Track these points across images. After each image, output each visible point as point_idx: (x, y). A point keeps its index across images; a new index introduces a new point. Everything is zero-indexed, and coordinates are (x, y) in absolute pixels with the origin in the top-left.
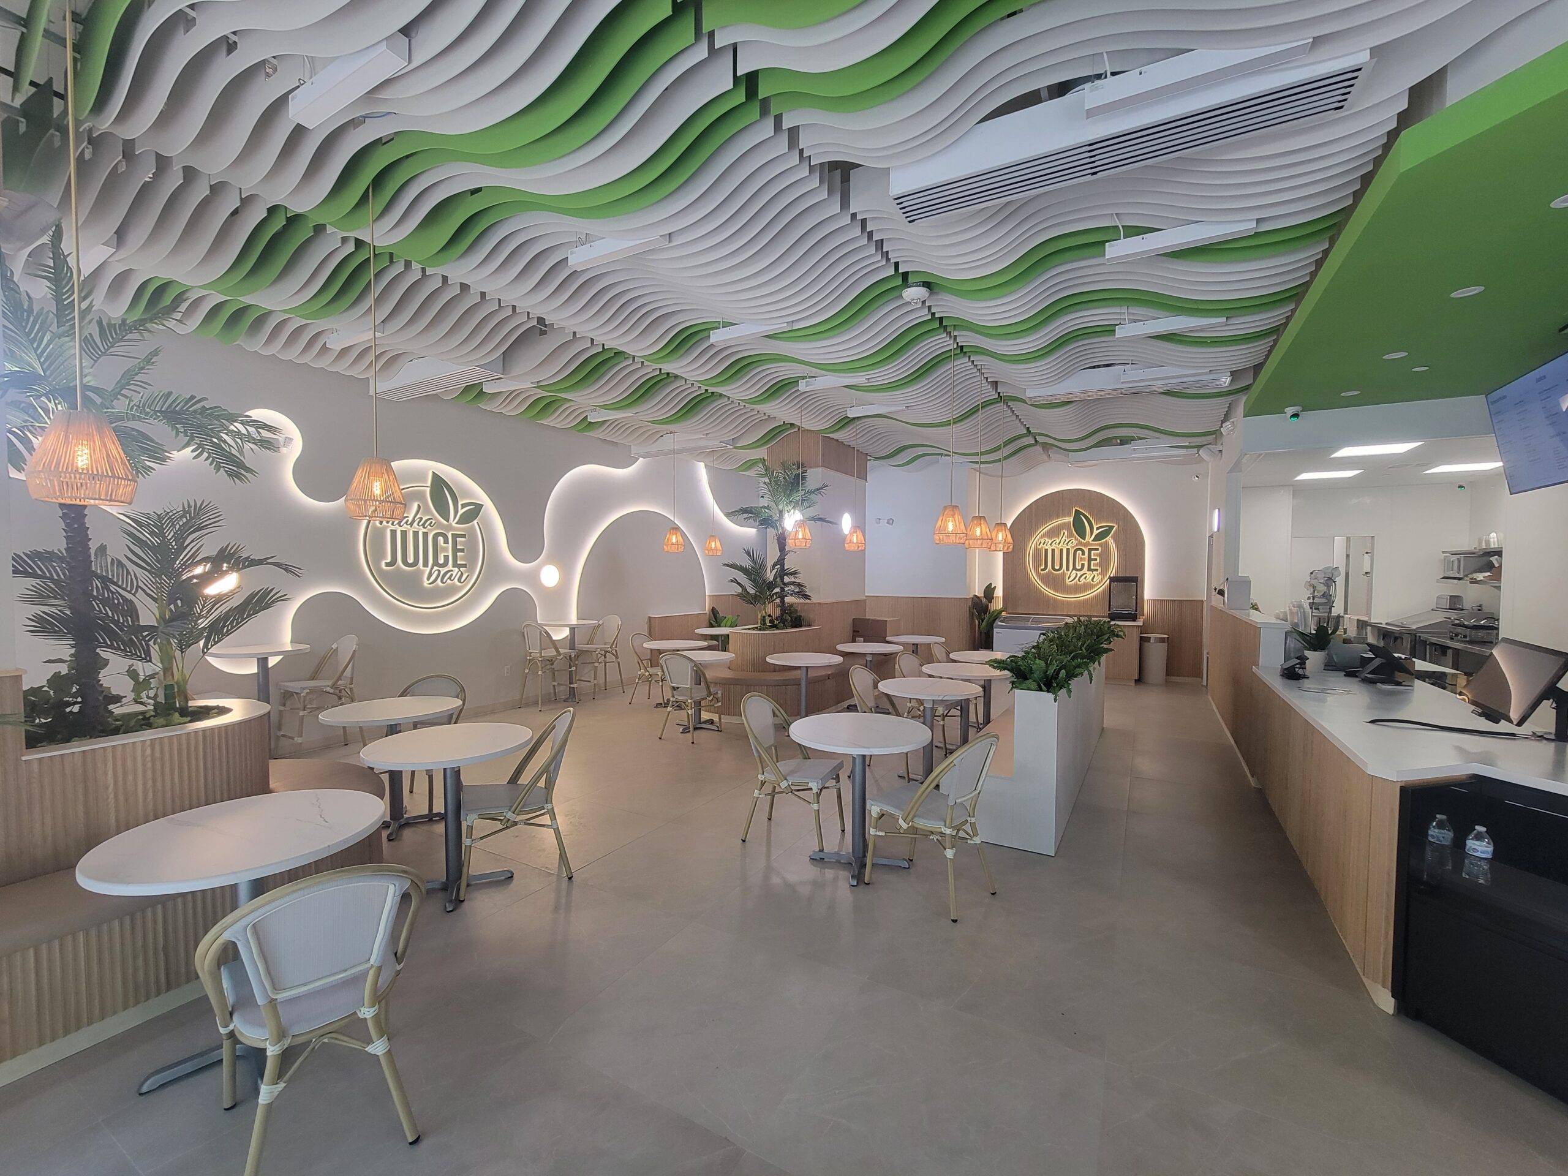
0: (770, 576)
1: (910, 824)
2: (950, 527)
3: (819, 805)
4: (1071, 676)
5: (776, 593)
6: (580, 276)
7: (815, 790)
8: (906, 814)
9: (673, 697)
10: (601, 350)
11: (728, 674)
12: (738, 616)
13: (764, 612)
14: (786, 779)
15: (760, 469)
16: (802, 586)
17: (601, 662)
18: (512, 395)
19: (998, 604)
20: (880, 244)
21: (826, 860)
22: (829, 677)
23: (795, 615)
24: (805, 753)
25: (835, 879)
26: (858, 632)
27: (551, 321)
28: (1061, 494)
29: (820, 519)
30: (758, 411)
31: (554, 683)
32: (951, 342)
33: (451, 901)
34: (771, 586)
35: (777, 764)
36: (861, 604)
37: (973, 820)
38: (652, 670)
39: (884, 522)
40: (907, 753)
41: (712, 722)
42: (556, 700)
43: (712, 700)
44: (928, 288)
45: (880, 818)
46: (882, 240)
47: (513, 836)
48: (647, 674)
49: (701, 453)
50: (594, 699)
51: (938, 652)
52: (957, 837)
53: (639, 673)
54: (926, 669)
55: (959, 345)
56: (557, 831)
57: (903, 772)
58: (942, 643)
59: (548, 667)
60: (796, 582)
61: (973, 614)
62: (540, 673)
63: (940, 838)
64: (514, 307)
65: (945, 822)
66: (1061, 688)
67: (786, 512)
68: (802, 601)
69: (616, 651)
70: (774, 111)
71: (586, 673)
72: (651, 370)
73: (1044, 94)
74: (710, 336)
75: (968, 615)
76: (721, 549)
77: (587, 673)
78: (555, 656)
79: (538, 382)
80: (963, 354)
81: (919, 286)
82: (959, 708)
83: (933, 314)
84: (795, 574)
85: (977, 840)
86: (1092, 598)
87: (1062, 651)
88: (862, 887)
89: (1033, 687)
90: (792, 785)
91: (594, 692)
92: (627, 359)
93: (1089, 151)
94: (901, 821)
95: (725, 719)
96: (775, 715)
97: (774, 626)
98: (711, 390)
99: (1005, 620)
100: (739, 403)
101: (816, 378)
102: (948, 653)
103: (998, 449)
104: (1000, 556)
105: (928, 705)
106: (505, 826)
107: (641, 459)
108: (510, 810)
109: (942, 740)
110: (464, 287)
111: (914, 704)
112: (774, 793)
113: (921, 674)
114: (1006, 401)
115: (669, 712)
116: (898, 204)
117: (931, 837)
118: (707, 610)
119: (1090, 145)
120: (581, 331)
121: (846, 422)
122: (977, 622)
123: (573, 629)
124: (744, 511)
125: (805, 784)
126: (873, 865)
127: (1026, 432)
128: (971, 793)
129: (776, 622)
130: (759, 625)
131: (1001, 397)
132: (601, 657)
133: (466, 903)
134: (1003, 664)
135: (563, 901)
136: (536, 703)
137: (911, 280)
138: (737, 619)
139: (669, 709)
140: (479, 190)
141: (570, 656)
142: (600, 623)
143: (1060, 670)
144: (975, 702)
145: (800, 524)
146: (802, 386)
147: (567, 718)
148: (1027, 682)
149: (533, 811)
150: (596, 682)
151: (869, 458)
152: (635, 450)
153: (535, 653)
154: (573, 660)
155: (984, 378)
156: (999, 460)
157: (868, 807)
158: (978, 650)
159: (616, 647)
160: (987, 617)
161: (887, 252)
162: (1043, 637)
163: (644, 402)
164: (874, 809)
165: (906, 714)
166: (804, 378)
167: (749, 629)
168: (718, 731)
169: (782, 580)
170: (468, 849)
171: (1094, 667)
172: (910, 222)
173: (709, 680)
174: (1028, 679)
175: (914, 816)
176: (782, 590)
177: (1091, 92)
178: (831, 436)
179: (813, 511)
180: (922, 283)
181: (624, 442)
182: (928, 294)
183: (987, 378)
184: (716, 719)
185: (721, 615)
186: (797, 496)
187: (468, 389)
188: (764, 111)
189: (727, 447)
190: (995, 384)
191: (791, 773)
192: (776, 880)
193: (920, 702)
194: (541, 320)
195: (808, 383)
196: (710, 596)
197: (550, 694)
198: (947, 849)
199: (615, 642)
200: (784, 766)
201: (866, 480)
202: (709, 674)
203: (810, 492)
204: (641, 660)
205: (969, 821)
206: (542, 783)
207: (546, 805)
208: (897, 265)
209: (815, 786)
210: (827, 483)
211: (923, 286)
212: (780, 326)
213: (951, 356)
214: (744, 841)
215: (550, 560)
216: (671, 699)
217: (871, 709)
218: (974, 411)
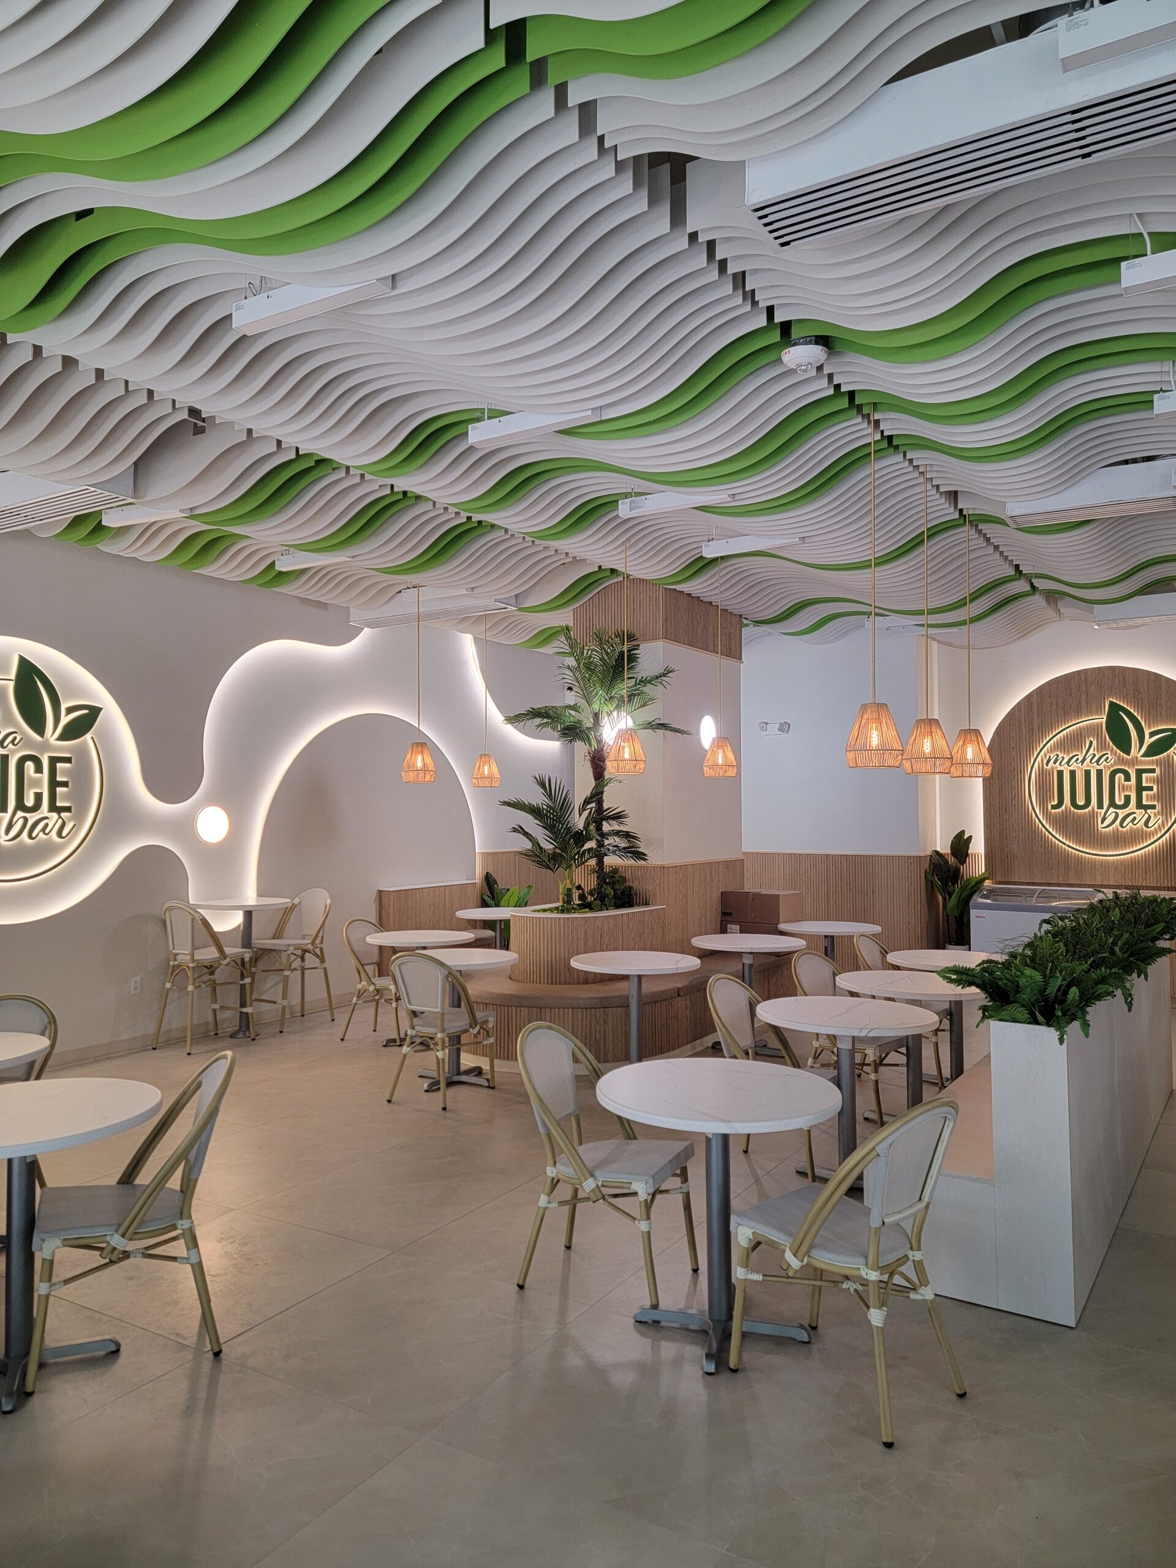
0: (578, 821)
1: (805, 1260)
2: (875, 740)
3: (650, 1223)
4: (1089, 998)
5: (590, 850)
6: (256, 341)
7: (643, 1196)
8: (798, 1241)
9: (413, 1028)
10: (294, 456)
11: (505, 987)
12: (530, 887)
13: (568, 881)
14: (592, 1175)
15: (561, 644)
16: (633, 837)
17: (295, 969)
18: (151, 531)
19: (977, 864)
20: (740, 278)
21: (663, 1324)
22: (678, 992)
23: (623, 887)
24: (628, 1129)
25: (678, 1361)
26: (731, 914)
27: (210, 412)
28: (1083, 677)
29: (663, 726)
30: (556, 551)
31: (216, 1006)
32: (870, 430)
33: (9, 1394)
34: (580, 838)
35: (580, 1149)
36: (734, 866)
37: (917, 1256)
38: (381, 982)
39: (773, 728)
40: (809, 1131)
41: (478, 1072)
42: (216, 1034)
43: (479, 1033)
44: (824, 346)
45: (754, 1248)
46: (744, 273)
47: (125, 1278)
48: (372, 988)
49: (466, 620)
50: (281, 1032)
51: (868, 951)
52: (890, 1287)
53: (359, 986)
54: (844, 981)
55: (886, 434)
56: (199, 1270)
57: (804, 1165)
58: (873, 935)
59: (206, 978)
60: (622, 831)
61: (932, 888)
62: (190, 988)
63: (860, 1288)
64: (150, 393)
65: (866, 1258)
66: (1072, 1020)
67: (604, 714)
68: (632, 862)
69: (321, 949)
70: (554, 78)
71: (270, 987)
72: (375, 488)
73: (998, 33)
74: (468, 432)
75: (923, 886)
76: (499, 776)
77: (272, 987)
78: (217, 961)
79: (191, 509)
80: (892, 449)
81: (810, 343)
82: (904, 1050)
83: (837, 387)
84: (620, 817)
85: (927, 1294)
86: (1146, 857)
87: (1074, 953)
88: (725, 1377)
89: (1019, 1016)
90: (603, 1186)
91: (282, 1020)
92: (336, 471)
93: (1074, 122)
94: (789, 1256)
95: (501, 1066)
96: (576, 1060)
97: (586, 906)
98: (476, 518)
99: (991, 893)
100: (524, 538)
101: (647, 496)
102: (884, 953)
103: (961, 604)
104: (979, 783)
105: (845, 1045)
106: (107, 1260)
107: (366, 629)
108: (116, 1231)
109: (875, 1107)
110: (69, 362)
111: (826, 1043)
112: (574, 1200)
113: (835, 991)
114: (974, 523)
115: (405, 1055)
116: (760, 218)
117: (845, 1286)
118: (478, 877)
119: (1073, 112)
120: (260, 427)
121: (702, 565)
122: (940, 898)
123: (248, 914)
124: (535, 713)
125: (626, 1185)
126: (744, 1335)
127: (1014, 573)
128: (911, 1206)
129: (590, 899)
130: (561, 904)
131: (965, 515)
132: (295, 959)
133: (36, 1398)
134: (968, 975)
135: (202, 1395)
136: (181, 1041)
137: (795, 334)
138: (529, 892)
139: (405, 1049)
140: (88, 212)
141: (243, 959)
142: (294, 902)
143: (1069, 986)
144: (934, 1039)
145: (626, 735)
146: (624, 509)
147: (222, 1068)
148: (1010, 1007)
149: (156, 1233)
150: (285, 1003)
151: (745, 622)
152: (356, 616)
153: (184, 954)
154: (247, 966)
155: (933, 486)
156: (963, 623)
157: (732, 1228)
158: (944, 948)
159: (322, 943)
160: (957, 888)
161: (753, 291)
162: (1046, 927)
163: (364, 540)
164: (742, 1233)
165: (810, 1062)
166: (626, 495)
167: (544, 911)
168: (489, 1087)
169: (599, 828)
170: (43, 1300)
171: (1135, 982)
172: (783, 245)
173: (472, 999)
174: (1012, 1002)
175: (811, 1247)
176: (600, 844)
177: (1068, 30)
178: (678, 587)
179: (650, 713)
180: (814, 338)
181: (336, 602)
182: (825, 356)
183: (938, 487)
184: (486, 1067)
185: (500, 887)
186: (622, 688)
187: (78, 521)
188: (538, 78)
189: (506, 608)
190: (953, 496)
191: (604, 1163)
192: (573, 1360)
193: (833, 1038)
194: (194, 412)
195: (633, 505)
196: (483, 854)
197: (207, 1024)
198: (871, 1309)
199: (320, 935)
200: (591, 1152)
201: (741, 660)
202: (474, 989)
203: (644, 682)
204: (362, 965)
205: (911, 1258)
206: (175, 1182)
207: (180, 1222)
208: (770, 310)
209: (642, 1189)
210: (672, 666)
211: (817, 343)
212: (581, 415)
213: (871, 453)
214: (521, 1287)
215: (215, 799)
216: (409, 1032)
217: (747, 1054)
218: (916, 543)
